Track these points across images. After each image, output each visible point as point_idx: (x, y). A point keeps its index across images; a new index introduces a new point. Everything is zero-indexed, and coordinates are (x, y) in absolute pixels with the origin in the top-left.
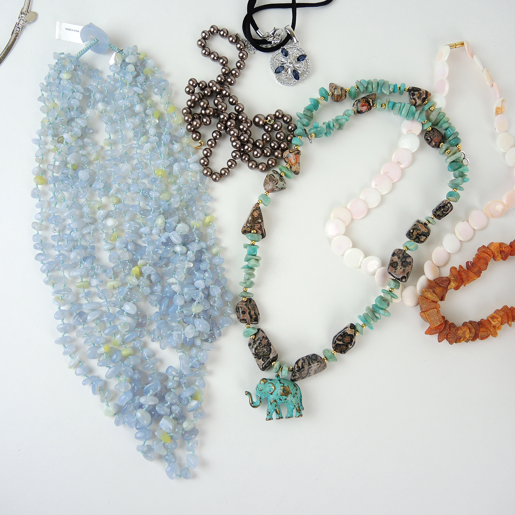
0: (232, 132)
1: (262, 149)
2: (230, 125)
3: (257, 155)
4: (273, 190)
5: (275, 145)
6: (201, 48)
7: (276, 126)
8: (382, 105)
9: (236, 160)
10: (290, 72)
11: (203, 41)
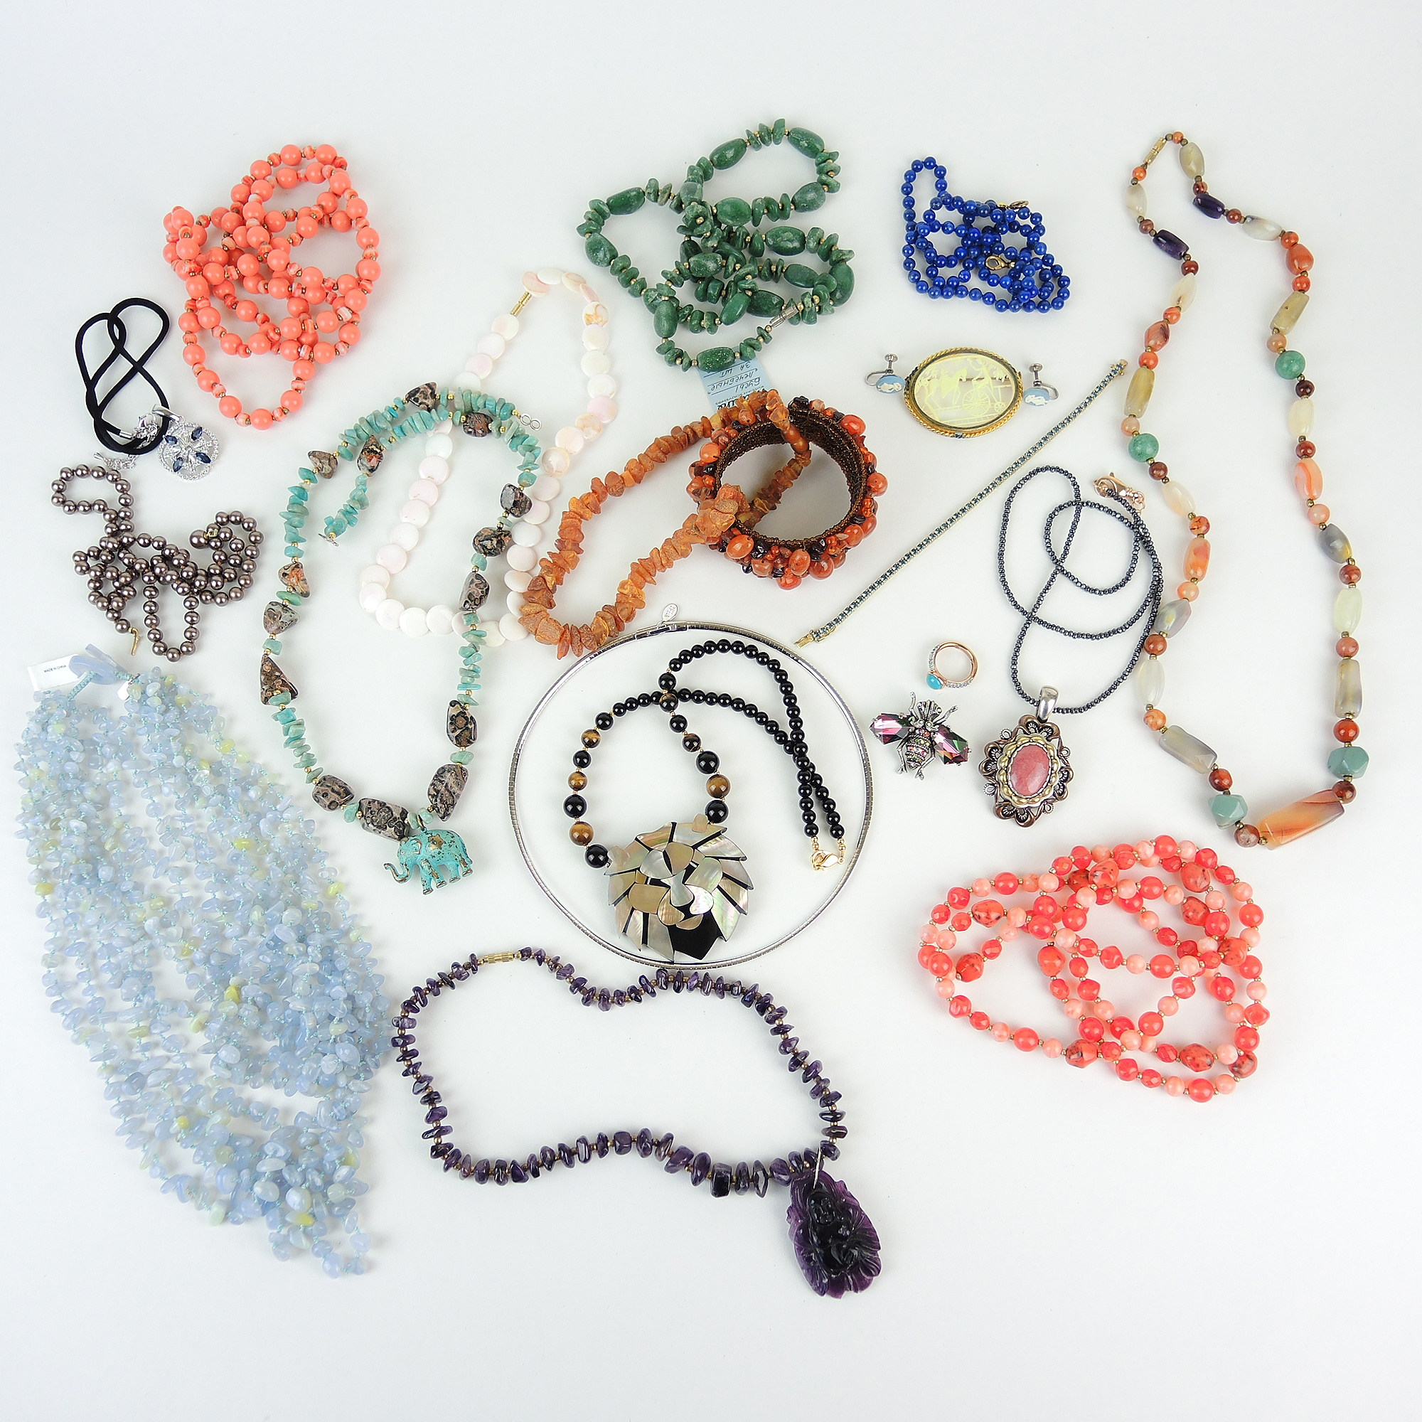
0: (168, 578)
1: (221, 574)
2: (161, 572)
3: (217, 585)
4: (279, 629)
5: (235, 560)
6: (59, 506)
7: (222, 536)
8: (389, 441)
9: (195, 610)
10: (193, 460)
11: (59, 495)
